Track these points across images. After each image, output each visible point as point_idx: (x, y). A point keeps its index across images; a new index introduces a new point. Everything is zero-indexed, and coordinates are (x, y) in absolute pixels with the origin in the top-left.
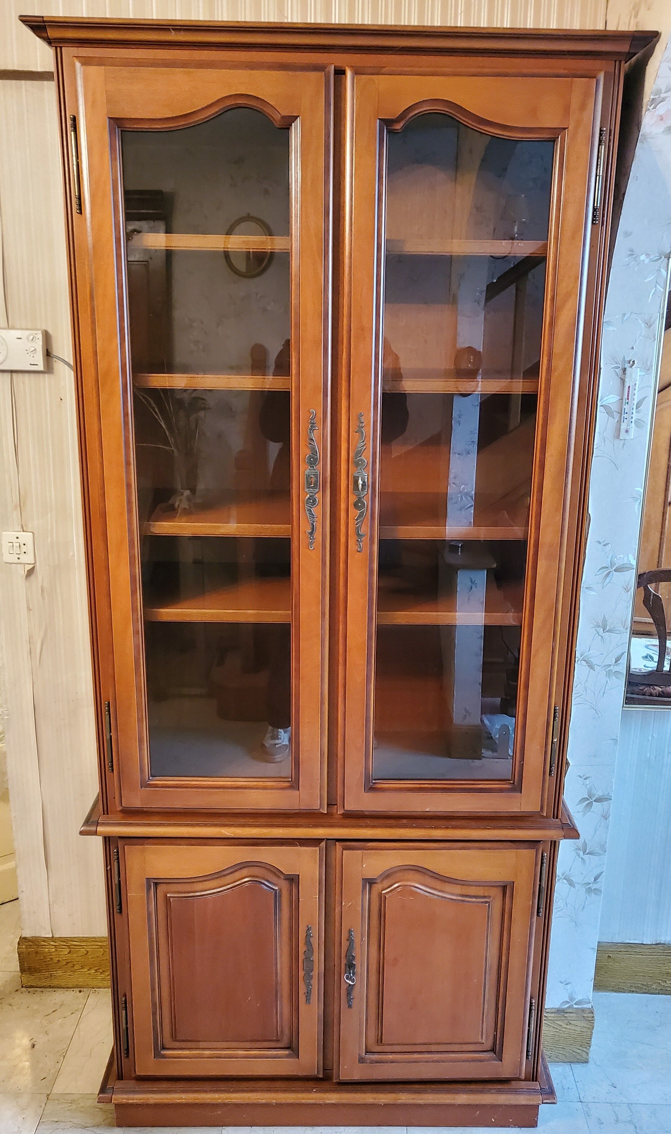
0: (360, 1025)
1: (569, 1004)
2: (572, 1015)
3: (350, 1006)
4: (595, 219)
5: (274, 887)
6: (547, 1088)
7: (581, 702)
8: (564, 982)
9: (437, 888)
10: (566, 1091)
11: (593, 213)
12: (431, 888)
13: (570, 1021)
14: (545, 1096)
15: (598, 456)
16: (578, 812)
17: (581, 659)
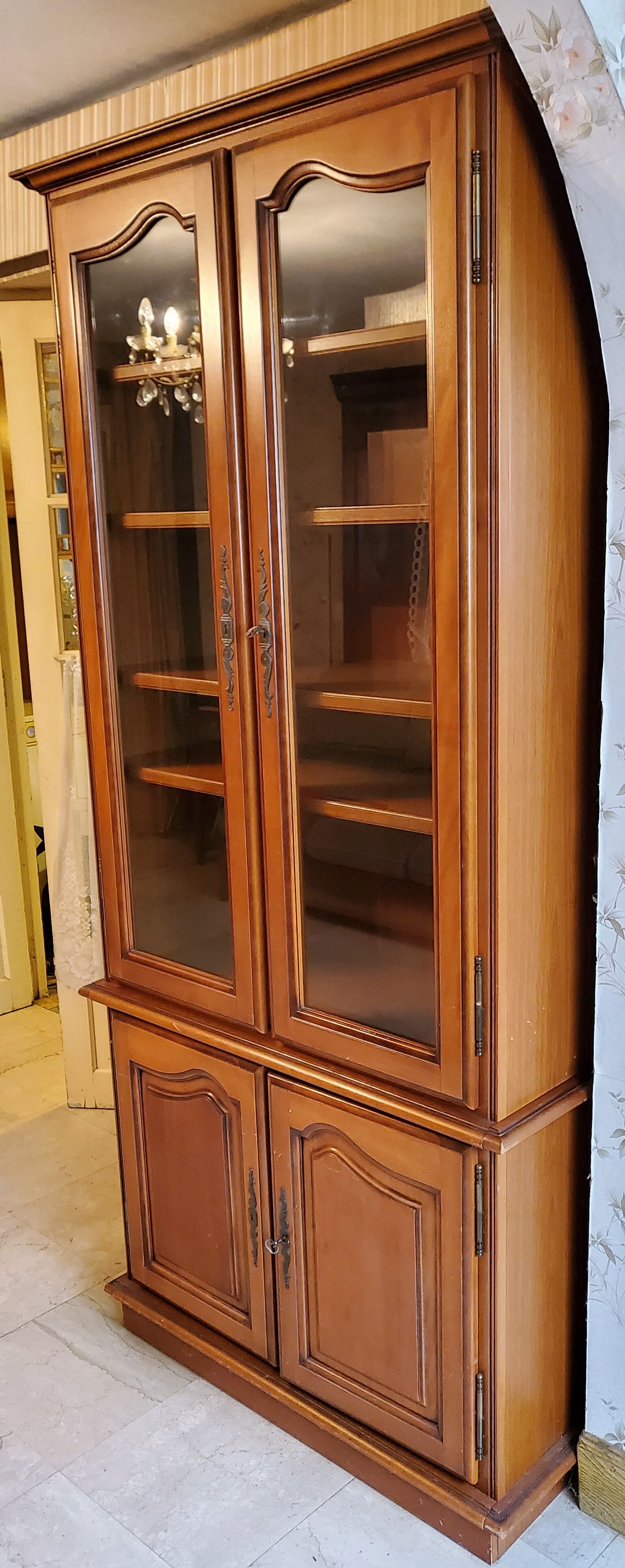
0: (300, 1316)
1: (616, 1442)
2: (618, 1459)
3: (287, 1287)
4: (474, 276)
5: (223, 1110)
6: (499, 1513)
7: (608, 982)
8: (610, 1403)
9: (366, 1169)
10: (576, 1555)
11: (472, 268)
12: (359, 1166)
13: (615, 1468)
14: (489, 1520)
15: (611, 619)
16: (614, 1148)
17: (605, 917)
